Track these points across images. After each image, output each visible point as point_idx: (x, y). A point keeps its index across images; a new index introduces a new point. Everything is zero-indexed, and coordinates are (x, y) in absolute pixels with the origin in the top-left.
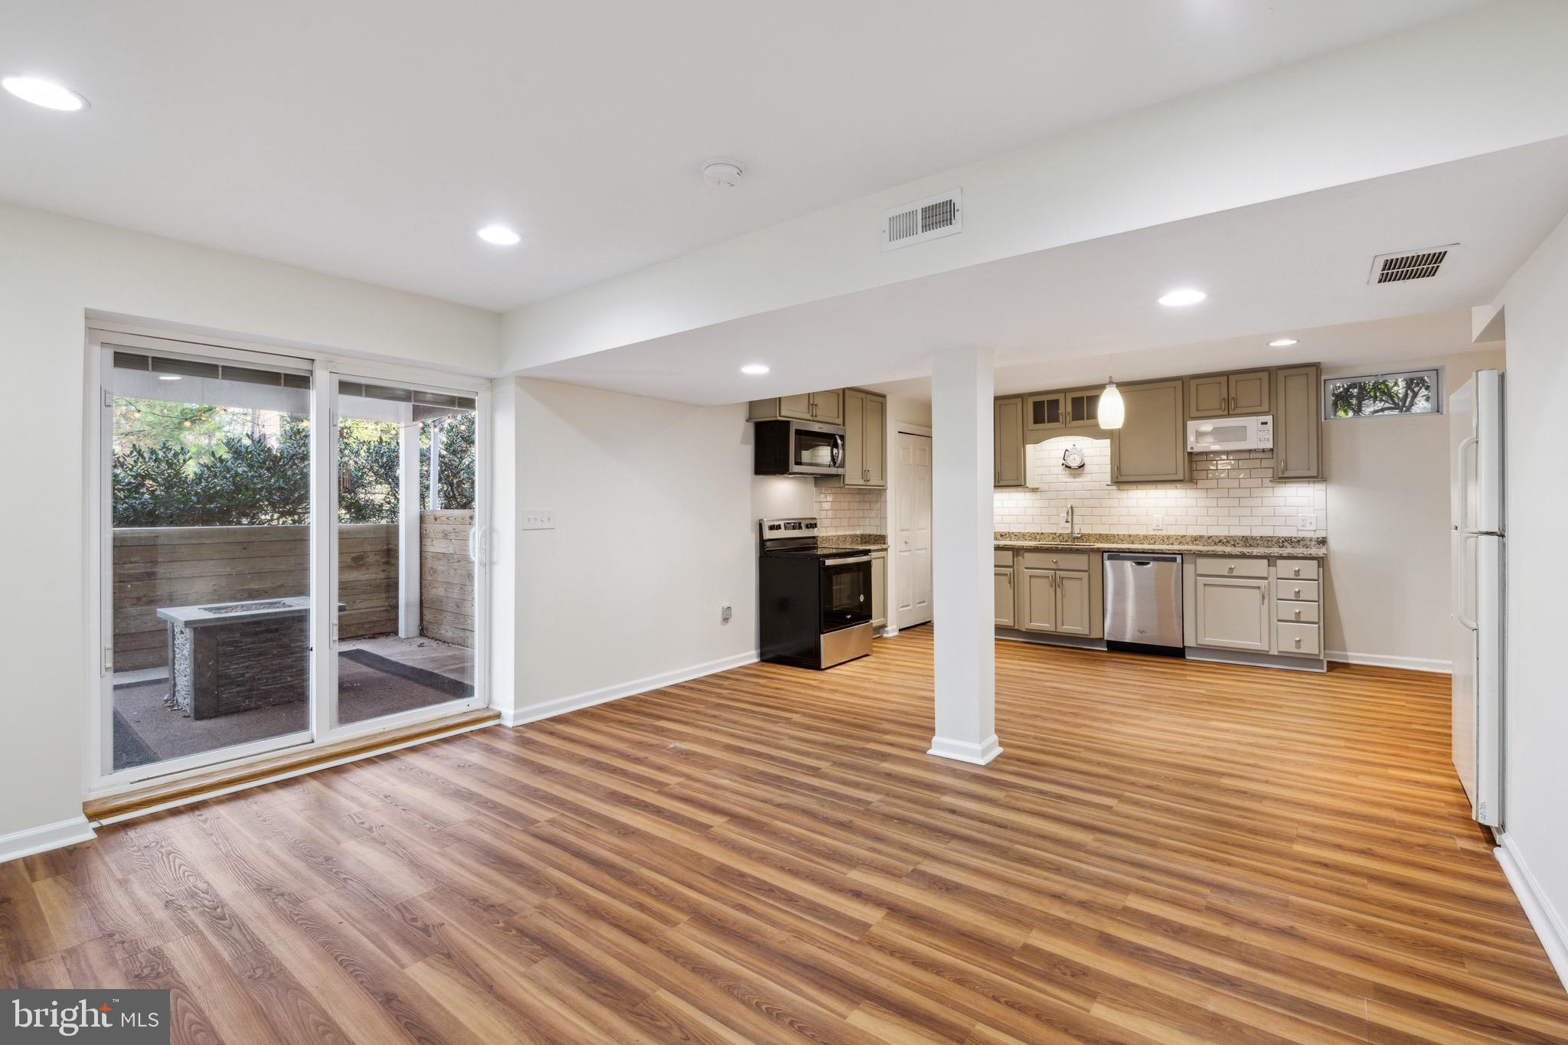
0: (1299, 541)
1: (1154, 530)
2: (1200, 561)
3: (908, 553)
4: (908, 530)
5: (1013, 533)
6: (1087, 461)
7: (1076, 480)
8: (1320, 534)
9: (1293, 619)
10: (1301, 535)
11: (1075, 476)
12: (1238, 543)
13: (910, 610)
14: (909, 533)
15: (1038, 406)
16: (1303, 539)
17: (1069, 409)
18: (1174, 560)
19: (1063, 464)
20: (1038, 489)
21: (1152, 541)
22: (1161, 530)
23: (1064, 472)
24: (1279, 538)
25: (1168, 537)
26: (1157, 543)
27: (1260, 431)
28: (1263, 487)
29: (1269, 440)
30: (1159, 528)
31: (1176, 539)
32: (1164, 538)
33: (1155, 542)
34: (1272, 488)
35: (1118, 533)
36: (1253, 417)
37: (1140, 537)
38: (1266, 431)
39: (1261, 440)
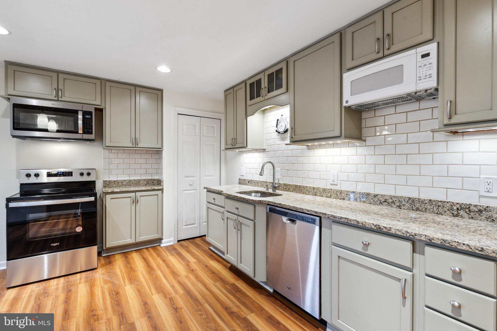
0: (481, 211)
1: (331, 184)
2: (335, 227)
11: (282, 139)
12: (404, 205)
14: (193, 178)
15: (252, 86)
16: (488, 209)
17: (266, 85)
18: (313, 222)
19: (276, 131)
20: (265, 149)
21: (329, 195)
22: (336, 185)
23: (278, 137)
25: (341, 192)
26: (332, 197)
27: (420, 66)
28: (433, 141)
29: (431, 77)
30: (335, 183)
31: (347, 194)
32: (338, 193)
33: (331, 195)
34: (446, 142)
35: (307, 186)
36: (413, 51)
37: (321, 190)
38: (428, 66)
39: (420, 80)
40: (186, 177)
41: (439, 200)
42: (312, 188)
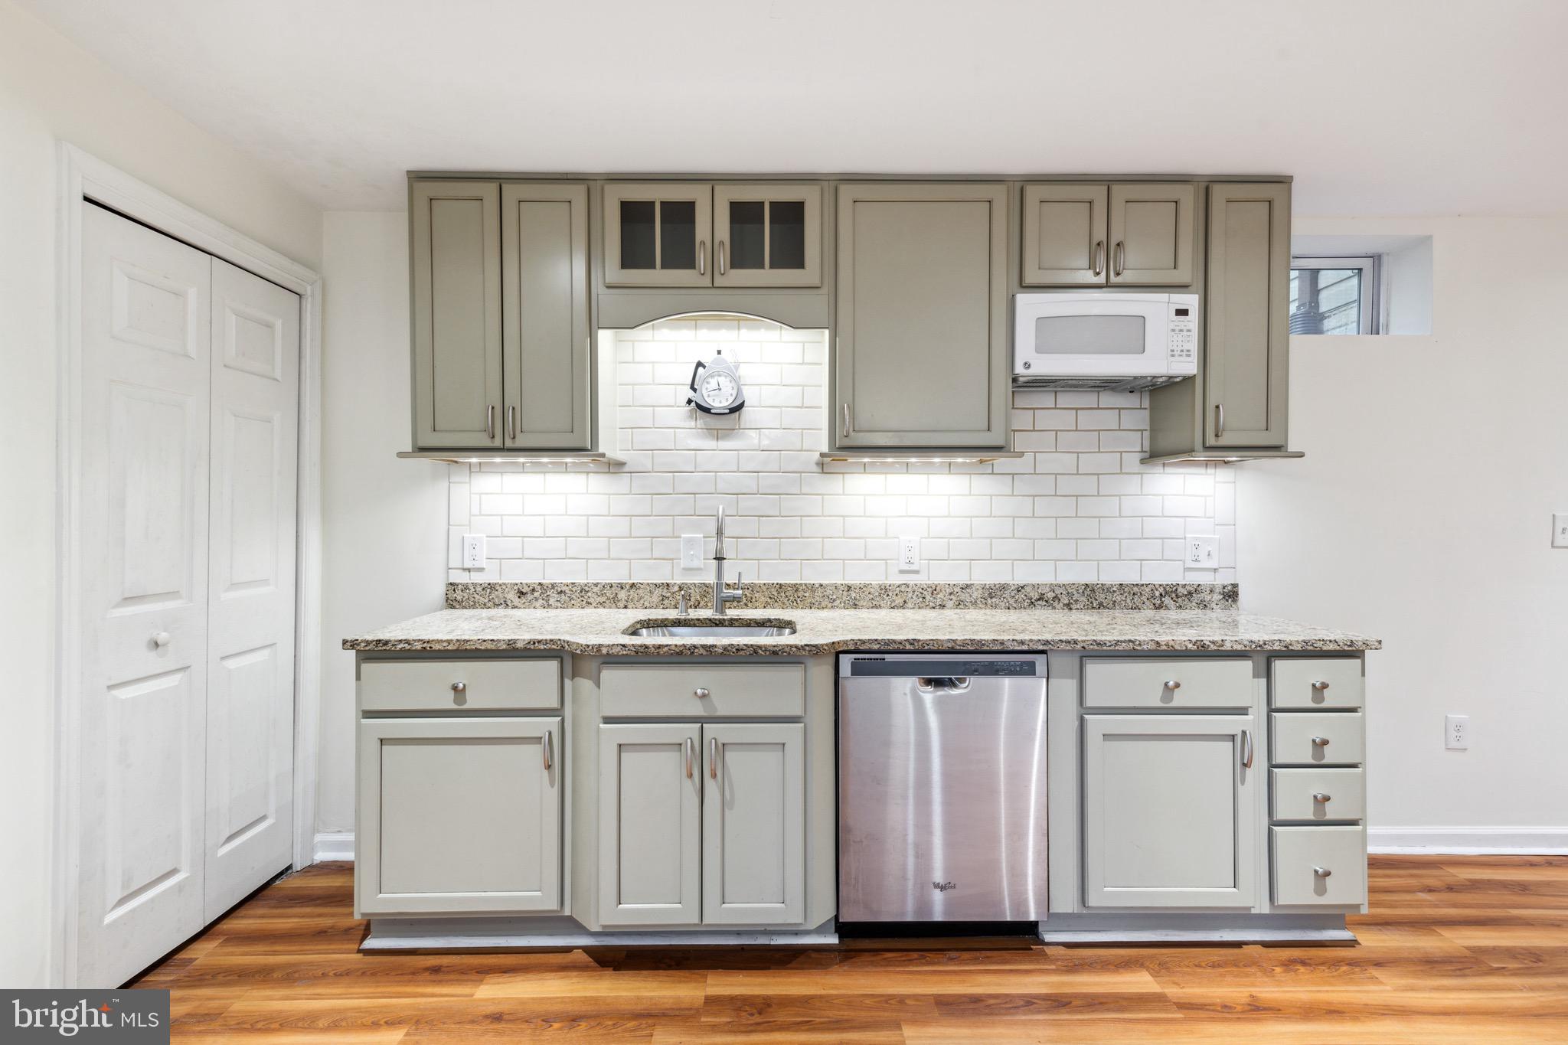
0: (1190, 593)
1: (902, 572)
3: (177, 677)
4: (173, 595)
5: (553, 586)
6: (749, 396)
7: (724, 444)
8: (1222, 579)
9: (1310, 816)
10: (1193, 579)
11: (718, 434)
12: (1076, 601)
13: (180, 887)
14: (170, 604)
15: (634, 215)
16: (1198, 589)
18: (1030, 669)
19: (689, 402)
20: (621, 464)
21: (899, 601)
22: (917, 572)
23: (693, 424)
24: (1154, 588)
25: (934, 590)
26: (910, 605)
27: (1173, 330)
28: (1121, 473)
29: (1189, 356)
30: (913, 567)
31: (951, 594)
32: (925, 593)
33: (905, 602)
34: (1140, 476)
35: (821, 582)
36: (1163, 296)
37: (872, 590)
38: (1185, 333)
39: (1173, 356)
40: (128, 600)
41: (1135, 583)
42: (842, 588)
